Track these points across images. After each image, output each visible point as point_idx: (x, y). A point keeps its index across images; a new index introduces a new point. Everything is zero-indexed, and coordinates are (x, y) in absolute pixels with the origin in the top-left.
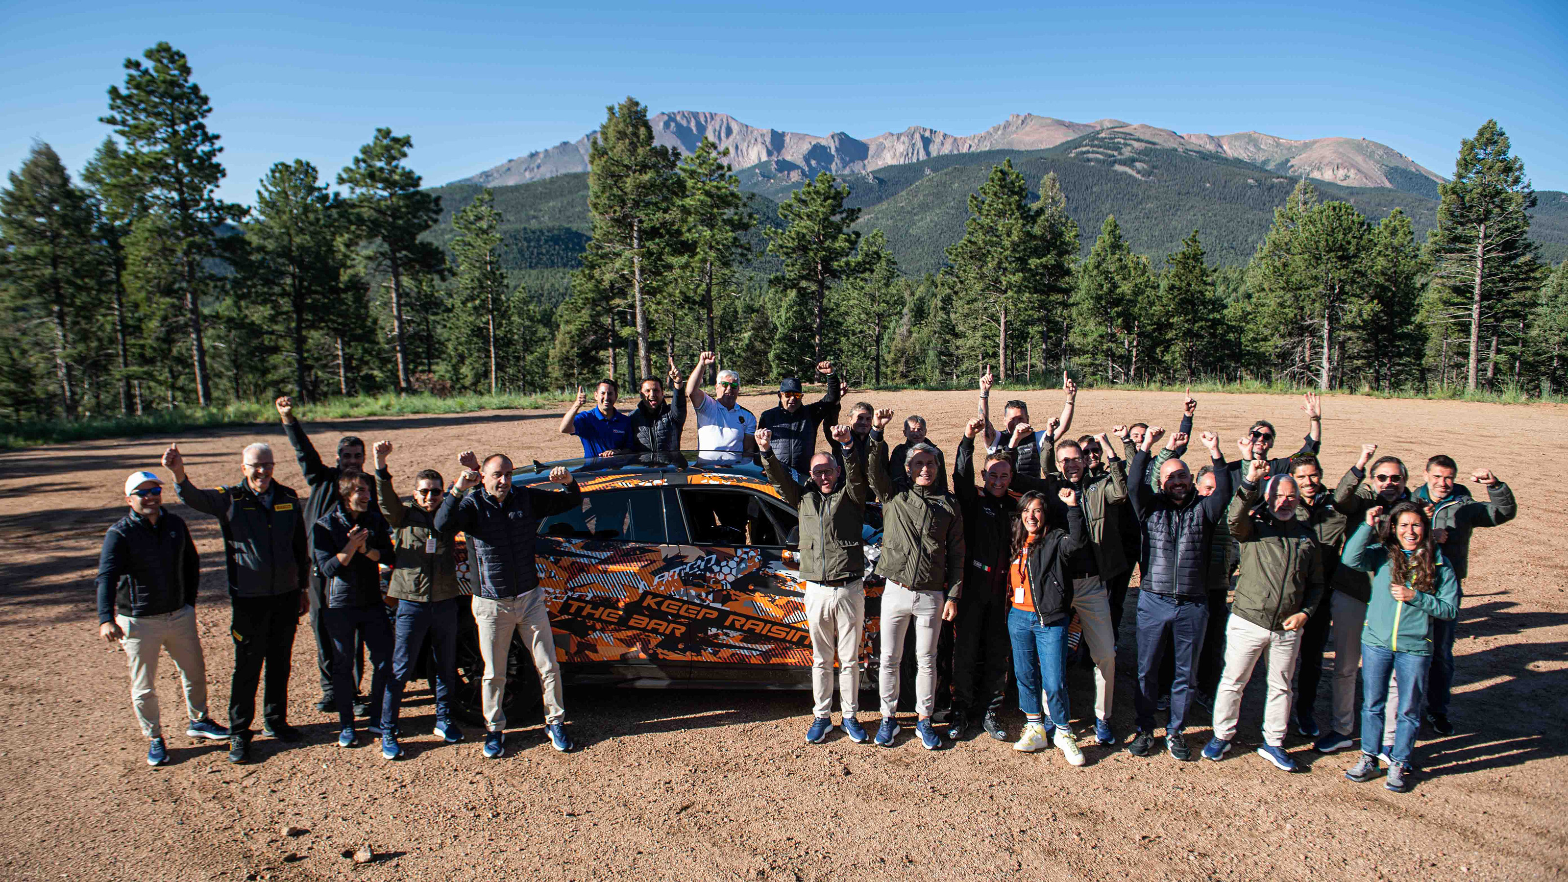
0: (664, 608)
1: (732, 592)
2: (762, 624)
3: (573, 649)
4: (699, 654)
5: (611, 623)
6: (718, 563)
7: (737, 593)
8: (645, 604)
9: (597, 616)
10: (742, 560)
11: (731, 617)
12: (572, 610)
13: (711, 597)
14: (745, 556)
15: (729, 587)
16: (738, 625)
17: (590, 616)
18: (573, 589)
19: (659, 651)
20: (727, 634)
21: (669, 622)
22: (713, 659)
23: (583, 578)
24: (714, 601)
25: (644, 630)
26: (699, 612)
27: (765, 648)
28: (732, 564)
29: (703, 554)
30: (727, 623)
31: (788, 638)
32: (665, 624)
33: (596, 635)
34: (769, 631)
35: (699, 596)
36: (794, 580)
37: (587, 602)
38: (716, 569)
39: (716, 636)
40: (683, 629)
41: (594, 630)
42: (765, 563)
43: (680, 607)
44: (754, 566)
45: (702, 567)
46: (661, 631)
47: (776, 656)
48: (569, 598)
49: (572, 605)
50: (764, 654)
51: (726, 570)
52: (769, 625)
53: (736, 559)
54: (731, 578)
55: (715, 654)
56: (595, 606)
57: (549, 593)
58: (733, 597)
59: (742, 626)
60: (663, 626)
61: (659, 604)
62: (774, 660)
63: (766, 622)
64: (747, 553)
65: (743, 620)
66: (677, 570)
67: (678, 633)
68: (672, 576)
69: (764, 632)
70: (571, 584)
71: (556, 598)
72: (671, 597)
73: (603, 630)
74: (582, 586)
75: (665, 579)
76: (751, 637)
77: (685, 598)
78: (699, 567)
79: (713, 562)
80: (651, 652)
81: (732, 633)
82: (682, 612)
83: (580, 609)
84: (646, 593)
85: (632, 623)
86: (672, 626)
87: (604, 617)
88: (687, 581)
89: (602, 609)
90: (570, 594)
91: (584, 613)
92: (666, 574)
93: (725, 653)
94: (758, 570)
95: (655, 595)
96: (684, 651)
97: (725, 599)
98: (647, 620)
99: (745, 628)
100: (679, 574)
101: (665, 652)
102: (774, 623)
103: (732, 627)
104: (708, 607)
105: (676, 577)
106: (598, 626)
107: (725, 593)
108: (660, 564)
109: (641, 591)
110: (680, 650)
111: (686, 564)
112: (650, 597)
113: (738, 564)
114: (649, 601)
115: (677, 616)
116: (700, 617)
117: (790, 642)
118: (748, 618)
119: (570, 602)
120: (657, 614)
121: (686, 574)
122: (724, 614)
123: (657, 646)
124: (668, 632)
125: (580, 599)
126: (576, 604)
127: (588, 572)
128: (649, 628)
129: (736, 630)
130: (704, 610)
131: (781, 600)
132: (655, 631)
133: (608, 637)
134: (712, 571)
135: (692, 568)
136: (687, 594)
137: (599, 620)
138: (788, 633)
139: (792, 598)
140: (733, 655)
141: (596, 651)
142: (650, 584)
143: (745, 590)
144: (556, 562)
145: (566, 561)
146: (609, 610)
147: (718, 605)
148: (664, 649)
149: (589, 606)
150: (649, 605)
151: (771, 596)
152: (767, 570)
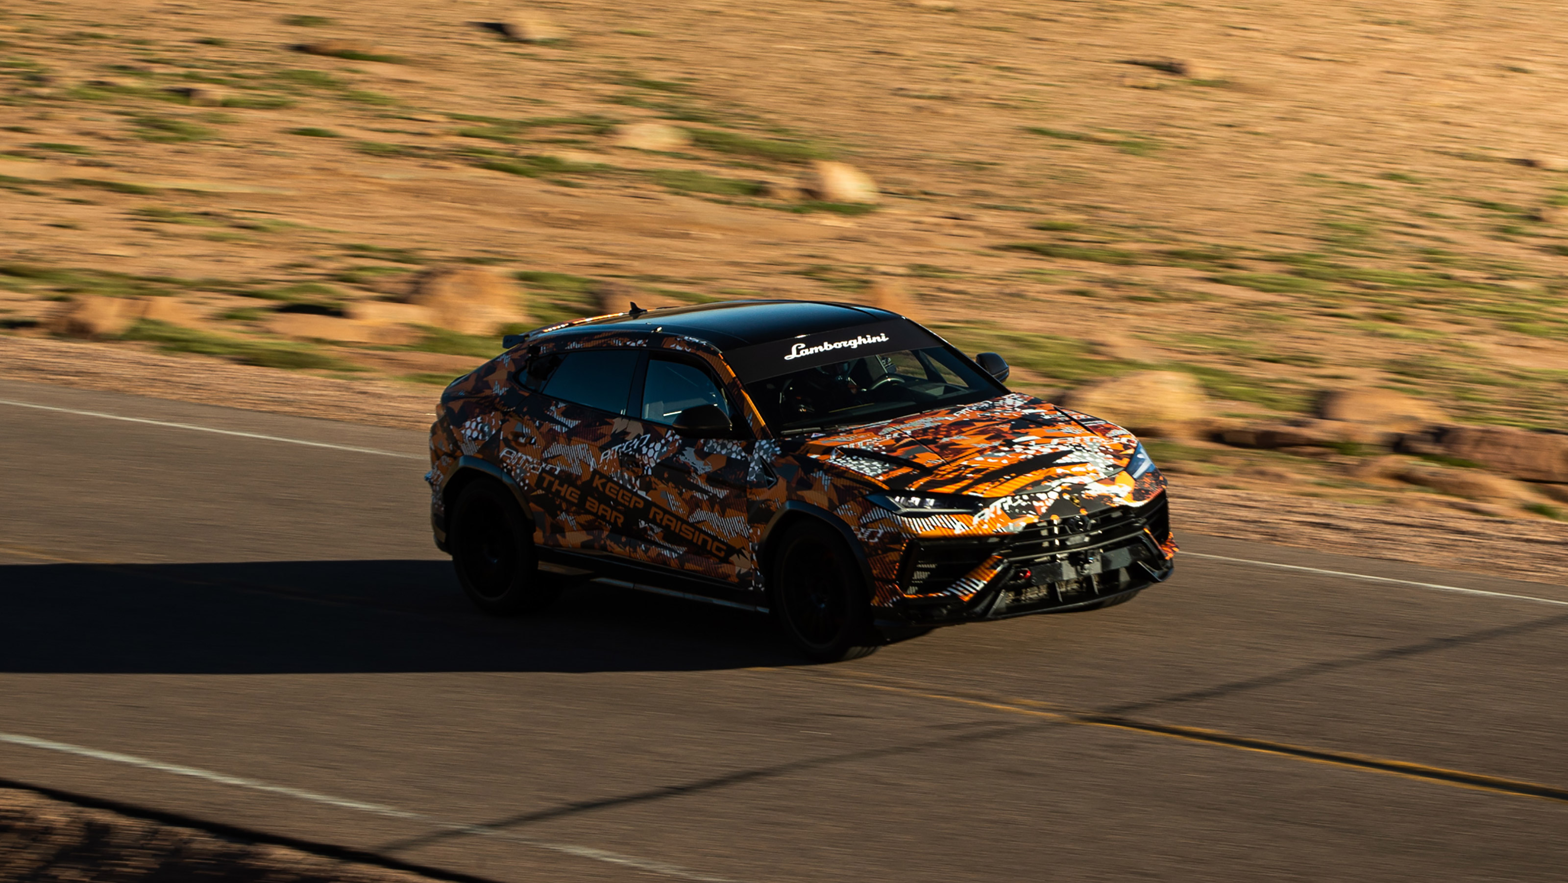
0: (607, 491)
1: (653, 479)
2: (674, 520)
3: (548, 531)
4: (635, 549)
5: (573, 503)
6: (648, 444)
7: (656, 480)
8: (595, 485)
9: (562, 494)
10: (667, 442)
11: (653, 509)
12: (545, 485)
13: (638, 483)
14: (671, 439)
15: (650, 472)
16: (659, 519)
17: (558, 493)
18: (546, 460)
19: (609, 542)
20: (652, 530)
21: (612, 508)
22: (646, 557)
23: (554, 448)
24: (640, 489)
25: (597, 515)
26: (631, 499)
27: (681, 550)
28: (658, 446)
29: (641, 432)
30: (651, 516)
31: (695, 541)
32: (610, 510)
33: (563, 516)
34: (681, 529)
35: (630, 481)
36: (696, 471)
37: (556, 477)
38: (644, 450)
39: (645, 529)
40: (622, 518)
41: (562, 510)
42: (682, 449)
43: (619, 492)
44: (672, 450)
45: (635, 447)
46: (608, 518)
47: (689, 561)
48: (544, 470)
49: (544, 479)
50: (680, 557)
51: (651, 453)
52: (679, 523)
53: (664, 441)
54: (654, 463)
55: (646, 551)
56: (562, 482)
57: (529, 462)
58: (654, 486)
59: (661, 520)
60: (609, 513)
61: (604, 485)
62: (689, 566)
63: (677, 518)
64: (673, 435)
65: (661, 513)
66: (617, 448)
67: (619, 523)
68: (613, 455)
69: (677, 531)
70: (545, 454)
71: (534, 468)
72: (612, 479)
73: (568, 512)
74: (553, 457)
75: (608, 457)
76: (671, 537)
77: (621, 482)
78: (633, 446)
79: (645, 442)
80: (602, 542)
81: (657, 530)
82: (620, 498)
83: (551, 484)
84: (595, 471)
85: (587, 505)
86: (615, 513)
87: (568, 496)
88: (623, 461)
89: (566, 486)
90: (544, 465)
91: (554, 489)
92: (609, 451)
93: (653, 552)
94: (674, 455)
95: (602, 476)
96: (625, 544)
97: (649, 486)
98: (597, 503)
99: (664, 524)
100: (619, 453)
101: (612, 544)
102: (683, 521)
103: (655, 521)
104: (636, 494)
105: (616, 456)
106: (564, 506)
107: (648, 479)
108: (606, 440)
109: (592, 469)
110: (622, 543)
111: (625, 441)
112: (597, 477)
113: (663, 446)
114: (597, 481)
115: (617, 502)
116: (632, 506)
117: (696, 545)
118: (665, 511)
119: (544, 475)
120: (603, 499)
121: (623, 453)
122: (648, 505)
123: (607, 537)
124: (612, 520)
125: (551, 472)
126: (548, 478)
127: (559, 442)
128: (600, 513)
129: (658, 525)
130: (634, 498)
131: (687, 494)
132: (604, 518)
133: (571, 520)
134: (640, 452)
135: (628, 447)
136: (622, 477)
137: (565, 499)
138: (694, 534)
139: (694, 493)
140: (659, 554)
141: (564, 537)
142: (598, 461)
143: (661, 478)
144: (539, 427)
145: (547, 427)
146: (571, 488)
147: (642, 493)
148: (611, 541)
149: (557, 482)
150: (597, 486)
151: (679, 489)
152: (680, 457)
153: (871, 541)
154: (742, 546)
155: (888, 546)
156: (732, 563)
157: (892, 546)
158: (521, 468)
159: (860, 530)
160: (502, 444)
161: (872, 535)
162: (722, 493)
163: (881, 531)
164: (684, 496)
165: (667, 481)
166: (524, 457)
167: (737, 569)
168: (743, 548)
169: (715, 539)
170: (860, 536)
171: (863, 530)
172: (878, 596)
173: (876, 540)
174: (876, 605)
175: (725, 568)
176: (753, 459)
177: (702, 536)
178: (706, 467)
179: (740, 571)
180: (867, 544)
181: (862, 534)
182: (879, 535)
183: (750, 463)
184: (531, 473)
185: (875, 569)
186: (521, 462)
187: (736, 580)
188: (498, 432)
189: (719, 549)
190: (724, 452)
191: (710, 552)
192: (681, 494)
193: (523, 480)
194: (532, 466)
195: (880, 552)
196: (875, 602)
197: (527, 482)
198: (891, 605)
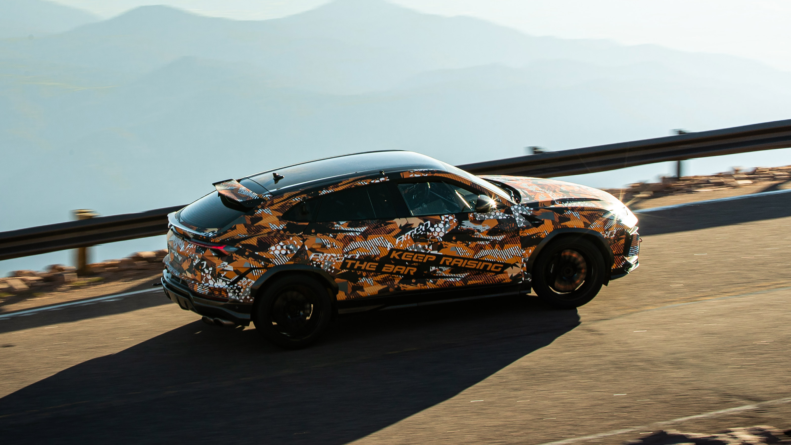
0: (403, 258)
1: (443, 243)
2: (462, 261)
3: (350, 291)
4: (425, 284)
5: (372, 271)
6: (432, 226)
7: (446, 243)
8: (392, 257)
9: (363, 268)
10: (446, 222)
11: (444, 258)
12: (348, 266)
13: (431, 247)
14: (447, 220)
15: (441, 240)
16: (447, 263)
17: (359, 268)
18: (347, 253)
19: (401, 285)
20: (441, 270)
21: (407, 266)
22: (433, 286)
23: (352, 245)
24: (433, 250)
25: (392, 273)
26: (424, 258)
27: (463, 276)
28: (441, 225)
29: (422, 222)
30: (441, 263)
31: (478, 268)
32: (404, 268)
33: (363, 280)
34: (466, 264)
35: (424, 248)
36: (479, 231)
37: (357, 260)
38: (432, 229)
39: (435, 271)
40: (415, 269)
41: (362, 276)
42: (460, 223)
43: (413, 256)
44: (454, 225)
45: (423, 229)
46: (402, 272)
47: (471, 280)
48: (346, 259)
49: (348, 263)
50: (462, 279)
51: (438, 230)
52: (466, 261)
53: (442, 222)
54: (442, 235)
55: (435, 283)
56: (362, 263)
57: (333, 257)
58: (444, 246)
59: (450, 263)
60: (404, 270)
61: (400, 256)
62: (470, 282)
63: (464, 259)
64: (448, 218)
65: (451, 259)
66: (409, 233)
67: (412, 273)
68: (407, 237)
69: (463, 266)
70: (346, 250)
71: (338, 259)
72: (407, 251)
73: (367, 277)
74: (352, 250)
75: (403, 239)
76: (456, 270)
77: (416, 250)
78: (421, 229)
79: (429, 225)
80: (396, 286)
81: (444, 269)
82: (414, 259)
83: (353, 265)
84: (392, 250)
85: (384, 270)
86: (408, 268)
87: (367, 268)
88: (416, 239)
89: (365, 263)
90: (346, 256)
91: (356, 267)
92: (403, 236)
93: (440, 282)
94: (457, 227)
95: (397, 250)
96: (416, 284)
97: (439, 247)
98: (393, 266)
99: (452, 264)
100: (411, 235)
101: (405, 285)
102: (469, 259)
103: (444, 265)
104: (429, 254)
105: (409, 238)
106: (364, 274)
107: (439, 244)
108: (398, 231)
109: (389, 249)
110: (413, 283)
111: (414, 229)
112: (394, 252)
113: (444, 225)
114: (394, 255)
115: (411, 262)
116: (425, 261)
117: (479, 270)
118: (454, 257)
119: (347, 261)
120: (399, 262)
121: (415, 235)
122: (439, 257)
123: (399, 283)
124: (406, 273)
125: (353, 258)
126: (350, 262)
127: (355, 241)
128: (395, 271)
129: (446, 266)
130: (427, 256)
131: (472, 244)
132: (398, 273)
133: (369, 281)
134: (430, 231)
135: (417, 231)
136: (417, 247)
137: (365, 270)
138: (477, 264)
139: (478, 242)
140: (445, 282)
141: (364, 291)
142: (394, 243)
143: (450, 241)
144: (335, 237)
145: (340, 236)
146: (369, 264)
147: (436, 252)
148: (403, 284)
149: (358, 262)
150: (394, 257)
151: (466, 243)
152: (462, 226)
153: (611, 237)
154: (516, 261)
155: (619, 237)
156: (506, 273)
157: (621, 237)
158: (328, 262)
159: (605, 233)
160: (309, 252)
161: (611, 234)
162: (500, 238)
163: (615, 231)
164: (470, 246)
165: (456, 241)
166: (329, 255)
167: (510, 275)
168: (517, 262)
169: (493, 263)
170: (605, 236)
171: (607, 233)
172: (615, 264)
173: (614, 236)
174: (614, 268)
175: (500, 276)
176: (515, 216)
177: (484, 264)
178: (485, 227)
179: (512, 275)
180: (609, 239)
181: (607, 235)
182: (615, 233)
183: (515, 218)
184: (336, 262)
185: (614, 250)
186: (327, 258)
187: (509, 281)
188: (303, 246)
189: (497, 268)
190: (492, 217)
191: (490, 271)
192: (468, 245)
193: (331, 268)
194: (336, 259)
195: (616, 241)
196: (614, 267)
197: (334, 268)
198: (621, 266)
